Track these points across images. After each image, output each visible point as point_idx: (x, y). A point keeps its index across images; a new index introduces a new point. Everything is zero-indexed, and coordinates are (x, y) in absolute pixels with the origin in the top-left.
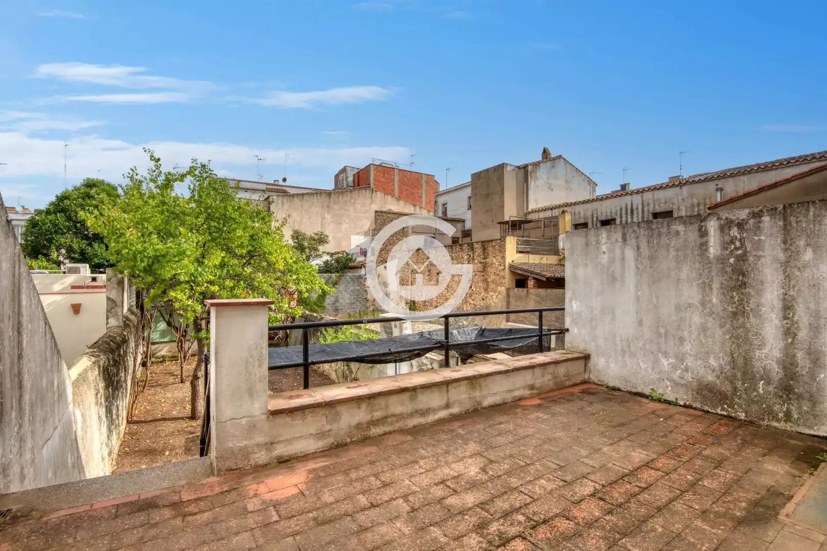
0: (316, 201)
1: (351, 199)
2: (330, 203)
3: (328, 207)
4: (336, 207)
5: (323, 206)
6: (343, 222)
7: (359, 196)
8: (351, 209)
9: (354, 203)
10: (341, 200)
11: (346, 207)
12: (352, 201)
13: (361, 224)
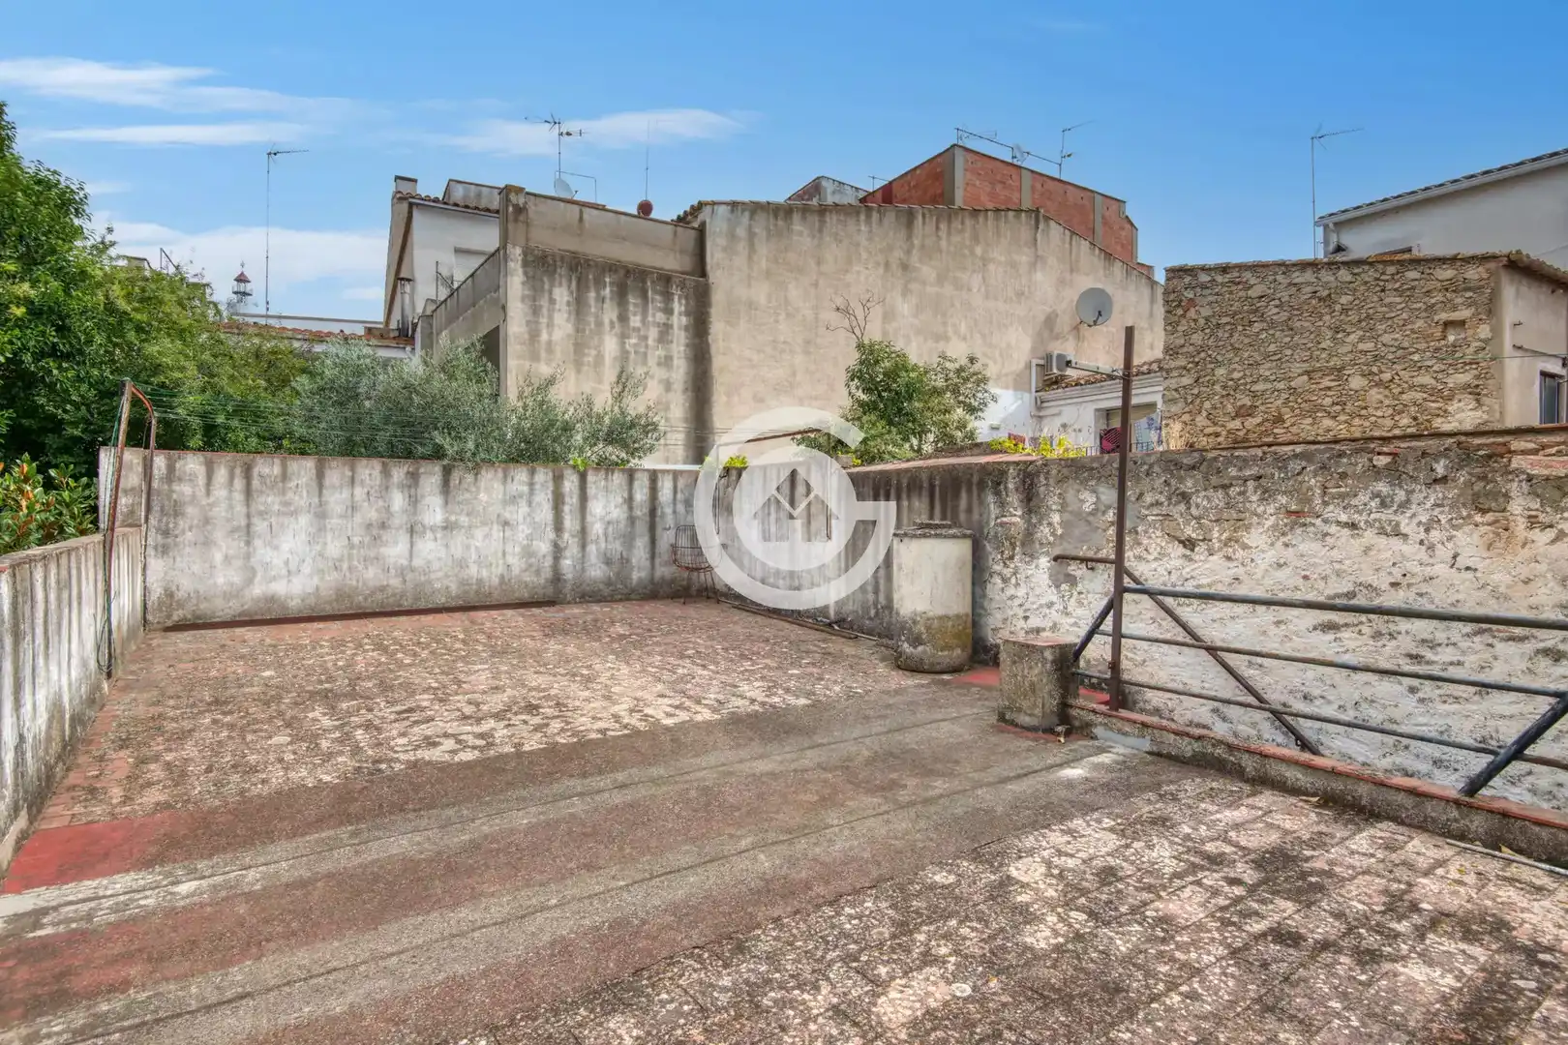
0: (863, 240)
1: (976, 239)
2: (908, 252)
3: (905, 267)
4: (928, 272)
5: (887, 265)
6: (950, 333)
7: (998, 234)
8: (976, 281)
9: (985, 261)
10: (944, 243)
11: (959, 274)
12: (979, 251)
13: (1004, 345)
